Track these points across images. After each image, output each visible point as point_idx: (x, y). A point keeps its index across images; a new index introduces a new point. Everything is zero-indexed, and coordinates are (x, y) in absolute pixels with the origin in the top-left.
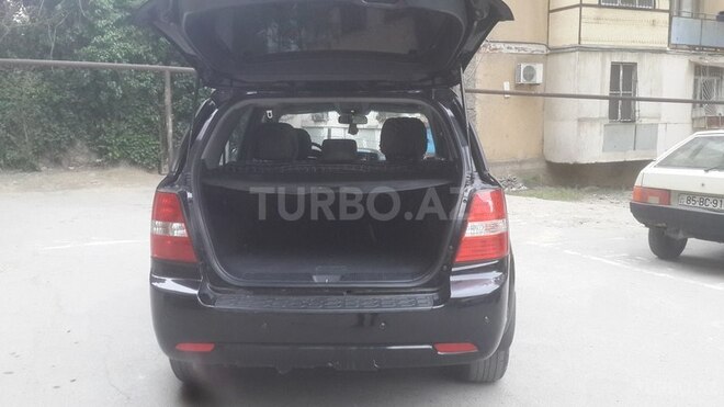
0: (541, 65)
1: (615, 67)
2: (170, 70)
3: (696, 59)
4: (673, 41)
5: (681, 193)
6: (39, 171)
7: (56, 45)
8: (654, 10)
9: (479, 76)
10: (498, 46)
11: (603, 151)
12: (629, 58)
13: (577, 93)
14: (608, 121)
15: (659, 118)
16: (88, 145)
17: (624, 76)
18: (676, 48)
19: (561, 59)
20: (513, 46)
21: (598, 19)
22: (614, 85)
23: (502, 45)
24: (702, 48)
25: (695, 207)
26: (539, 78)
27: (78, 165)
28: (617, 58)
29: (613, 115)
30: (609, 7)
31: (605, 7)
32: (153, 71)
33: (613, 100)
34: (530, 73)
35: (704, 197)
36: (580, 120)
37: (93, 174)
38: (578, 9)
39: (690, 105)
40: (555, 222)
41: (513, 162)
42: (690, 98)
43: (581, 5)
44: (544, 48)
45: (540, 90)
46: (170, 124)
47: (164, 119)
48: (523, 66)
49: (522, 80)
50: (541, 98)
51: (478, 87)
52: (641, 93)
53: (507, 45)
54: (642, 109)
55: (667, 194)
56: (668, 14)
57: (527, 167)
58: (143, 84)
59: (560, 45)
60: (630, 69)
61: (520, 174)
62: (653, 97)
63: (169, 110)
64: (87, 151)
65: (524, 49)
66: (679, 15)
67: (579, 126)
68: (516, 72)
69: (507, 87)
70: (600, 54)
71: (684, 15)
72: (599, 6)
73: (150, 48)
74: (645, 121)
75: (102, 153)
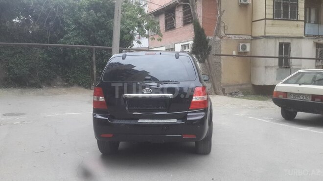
0: (249, 44)
1: (281, 45)
2: (95, 48)
3: (317, 41)
4: (306, 33)
5: (291, 94)
6: (42, 88)
7: (50, 38)
8: (297, 20)
9: (222, 49)
10: (230, 36)
11: (277, 80)
12: (287, 41)
13: (264, 55)
14: (278, 68)
15: (301, 66)
16: (62, 78)
17: (285, 48)
18: (308, 36)
19: (258, 41)
20: (237, 36)
21: (273, 24)
22: (280, 52)
23: (232, 36)
24: (319, 36)
25: (296, 99)
26: (248, 49)
27: (58, 86)
28: (281, 41)
29: (280, 64)
30: (277, 20)
31: (276, 19)
32: (88, 48)
33: (280, 59)
34: (244, 47)
35: (299, 95)
36: (266, 67)
37: (64, 89)
38: (264, 21)
39: (315, 60)
40: (250, 108)
41: (237, 85)
42: (314, 57)
43: (265, 19)
44: (250, 37)
45: (249, 54)
46: (95, 69)
47: (92, 67)
48: (241, 44)
49: (241, 50)
50: (249, 58)
51: (222, 53)
52: (293, 55)
53: (234, 36)
54: (293, 62)
55: (286, 94)
56: (303, 22)
57: (244, 87)
58: (83, 54)
59: (257, 35)
60: (287, 45)
61: (241, 90)
62: (298, 57)
63: (95, 63)
64: (61, 80)
65: (241, 37)
66: (310, 22)
67: (265, 69)
68: (238, 47)
69: (234, 53)
70: (274, 39)
71: (312, 22)
72: (273, 19)
73: (87, 39)
74: (294, 67)
75: (67, 81)
